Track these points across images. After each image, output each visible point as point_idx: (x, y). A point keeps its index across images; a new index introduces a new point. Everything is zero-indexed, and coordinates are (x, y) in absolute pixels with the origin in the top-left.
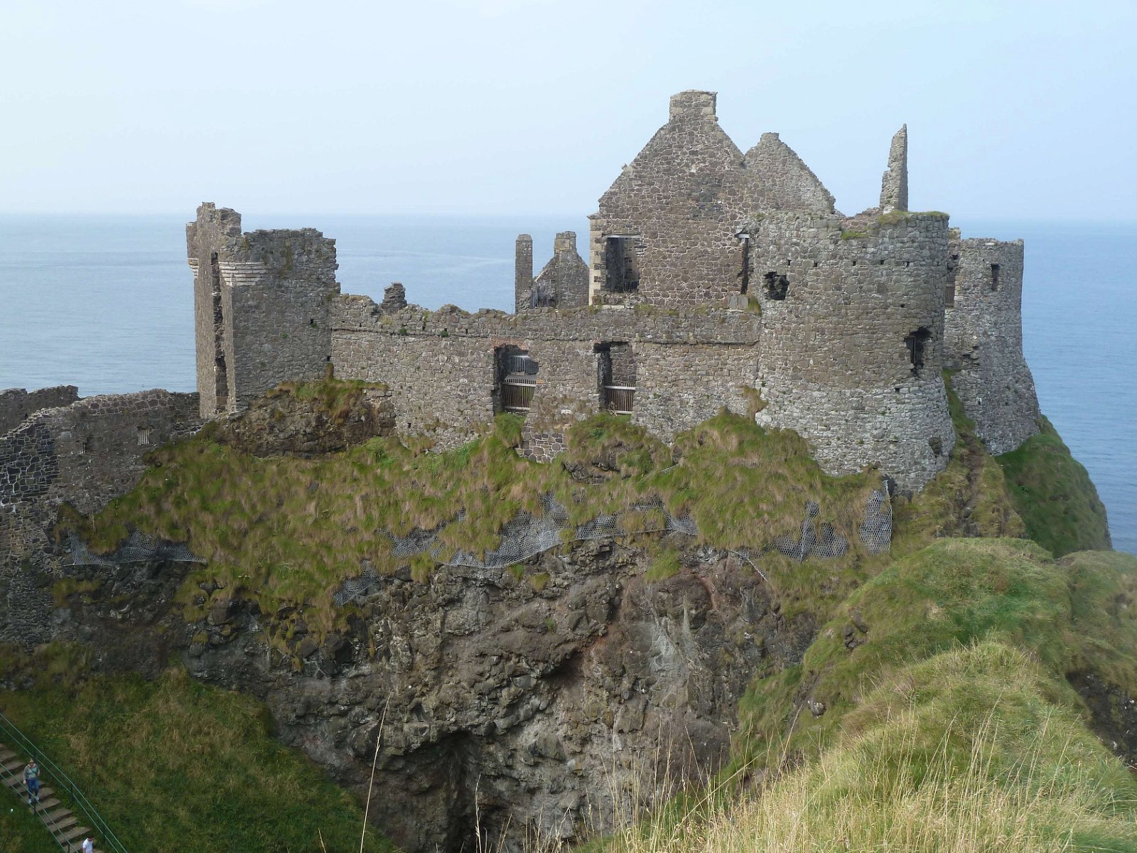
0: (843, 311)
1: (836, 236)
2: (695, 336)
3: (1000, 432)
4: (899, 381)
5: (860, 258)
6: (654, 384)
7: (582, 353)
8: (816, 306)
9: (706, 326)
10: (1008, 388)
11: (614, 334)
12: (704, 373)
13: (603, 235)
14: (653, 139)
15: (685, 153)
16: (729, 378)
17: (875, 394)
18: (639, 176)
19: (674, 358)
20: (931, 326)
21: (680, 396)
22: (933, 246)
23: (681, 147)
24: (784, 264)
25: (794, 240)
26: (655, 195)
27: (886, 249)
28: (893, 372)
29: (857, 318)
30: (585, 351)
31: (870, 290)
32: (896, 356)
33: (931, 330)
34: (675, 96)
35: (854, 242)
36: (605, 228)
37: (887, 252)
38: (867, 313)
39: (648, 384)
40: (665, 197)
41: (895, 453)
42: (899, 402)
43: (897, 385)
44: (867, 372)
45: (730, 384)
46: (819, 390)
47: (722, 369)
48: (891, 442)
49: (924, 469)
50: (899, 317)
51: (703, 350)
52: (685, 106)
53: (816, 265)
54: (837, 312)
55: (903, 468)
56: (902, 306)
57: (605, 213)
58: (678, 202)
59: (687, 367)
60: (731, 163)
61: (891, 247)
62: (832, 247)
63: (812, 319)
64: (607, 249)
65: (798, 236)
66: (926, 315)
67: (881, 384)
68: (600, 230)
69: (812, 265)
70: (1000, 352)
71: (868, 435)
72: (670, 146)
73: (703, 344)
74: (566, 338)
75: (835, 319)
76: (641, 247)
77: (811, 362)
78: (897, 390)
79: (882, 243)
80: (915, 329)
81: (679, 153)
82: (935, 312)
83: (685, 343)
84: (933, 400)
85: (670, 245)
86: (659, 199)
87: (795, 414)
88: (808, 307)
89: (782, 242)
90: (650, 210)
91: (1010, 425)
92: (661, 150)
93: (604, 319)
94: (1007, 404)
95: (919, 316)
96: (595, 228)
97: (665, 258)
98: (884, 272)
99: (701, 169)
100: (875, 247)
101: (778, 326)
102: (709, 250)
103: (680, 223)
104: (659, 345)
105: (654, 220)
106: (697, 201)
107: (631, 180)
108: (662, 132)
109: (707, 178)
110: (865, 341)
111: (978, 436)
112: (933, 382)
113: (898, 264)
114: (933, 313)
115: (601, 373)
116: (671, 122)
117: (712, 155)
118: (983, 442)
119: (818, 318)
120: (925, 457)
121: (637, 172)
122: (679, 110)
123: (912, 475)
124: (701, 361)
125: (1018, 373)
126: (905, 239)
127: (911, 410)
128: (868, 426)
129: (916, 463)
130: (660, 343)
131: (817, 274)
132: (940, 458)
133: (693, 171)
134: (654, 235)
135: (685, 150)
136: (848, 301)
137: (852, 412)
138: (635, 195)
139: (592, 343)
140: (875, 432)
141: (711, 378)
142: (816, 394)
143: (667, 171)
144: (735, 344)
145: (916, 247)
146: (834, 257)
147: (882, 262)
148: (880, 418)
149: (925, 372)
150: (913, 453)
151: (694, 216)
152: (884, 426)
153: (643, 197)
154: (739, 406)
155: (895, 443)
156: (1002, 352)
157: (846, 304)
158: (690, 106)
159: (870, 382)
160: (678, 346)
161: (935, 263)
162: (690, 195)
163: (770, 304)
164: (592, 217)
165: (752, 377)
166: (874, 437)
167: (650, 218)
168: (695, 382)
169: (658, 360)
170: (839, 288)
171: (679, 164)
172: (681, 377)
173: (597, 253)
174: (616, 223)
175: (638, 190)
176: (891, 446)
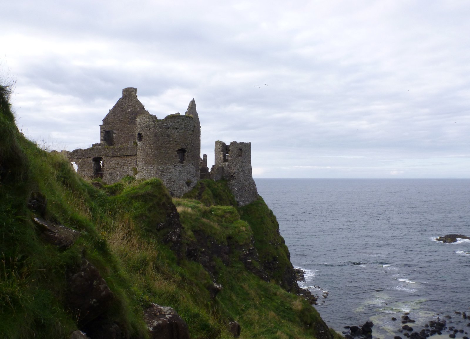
0: (157, 143)
1: (155, 120)
2: (120, 154)
3: (243, 199)
4: (175, 163)
5: (162, 127)
6: (109, 170)
7: (89, 162)
8: (150, 142)
9: (123, 151)
10: (246, 186)
11: (98, 155)
12: (122, 165)
13: (104, 130)
14: (118, 102)
15: (127, 106)
16: (129, 166)
17: (168, 167)
18: (114, 113)
19: (114, 161)
20: (186, 148)
21: (116, 173)
22: (185, 125)
23: (126, 104)
24: (142, 130)
25: (144, 123)
26: (119, 118)
27: (169, 124)
28: (173, 161)
29: (161, 144)
30: (90, 160)
31: (165, 136)
32: (174, 156)
33: (186, 149)
34: (124, 89)
35: (160, 122)
36: (104, 128)
37: (170, 125)
38: (164, 143)
39: (107, 169)
40: (121, 119)
41: (174, 185)
42: (175, 169)
43: (175, 165)
44: (165, 161)
45: (129, 168)
46: (151, 166)
47: (127, 163)
48: (172, 181)
49: (183, 190)
50: (174, 145)
51: (122, 158)
52: (127, 92)
53: (149, 129)
54: (155, 143)
55: (176, 189)
56: (176, 141)
57: (104, 124)
58: (125, 120)
59: (118, 164)
60: (140, 108)
61: (171, 124)
62: (154, 124)
63: (149, 145)
64: (105, 135)
65: (145, 121)
66: (184, 144)
67: (169, 164)
68: (103, 129)
69: (148, 130)
70: (243, 175)
71: (165, 179)
72: (123, 104)
73: (122, 156)
74: (85, 157)
75: (155, 145)
76: (115, 134)
77: (149, 158)
78: (175, 166)
79: (168, 123)
80: (180, 149)
81: (125, 105)
82: (187, 144)
83: (117, 156)
84: (187, 170)
85: (123, 133)
86: (120, 119)
87: (145, 174)
88: (148, 142)
89: (141, 124)
90: (117, 123)
91: (247, 197)
92: (120, 105)
93: (95, 151)
94: (245, 191)
95: (182, 145)
96: (101, 129)
97: (121, 137)
98: (169, 131)
99: (131, 110)
100: (166, 123)
101: (141, 149)
102: (134, 134)
103: (126, 126)
104: (110, 158)
105: (118, 126)
106: (130, 119)
107: (112, 114)
108: (120, 100)
109: (133, 113)
110: (164, 151)
111: (236, 200)
112: (188, 165)
113: (173, 129)
114: (187, 145)
115: (95, 168)
116: (123, 96)
117: (135, 106)
118: (238, 202)
119: (151, 145)
120: (184, 187)
121: (113, 111)
122: (125, 93)
123: (179, 192)
124: (122, 161)
125: (250, 182)
126: (176, 122)
127: (179, 172)
128: (165, 176)
129: (181, 188)
130: (110, 157)
131: (150, 132)
132: (190, 187)
133: (129, 111)
134: (118, 130)
135: (127, 105)
136: (159, 140)
137: (160, 172)
138: (113, 118)
139: (92, 158)
140: (167, 178)
141: (124, 166)
142: (150, 168)
143: (122, 111)
144: (130, 155)
145: (179, 124)
146: (154, 127)
147: (169, 128)
148: (169, 174)
149: (185, 162)
150: (179, 185)
151: (130, 124)
152: (170, 176)
153: (115, 119)
154: (131, 174)
155: (174, 181)
156: (244, 175)
157: (158, 140)
158: (128, 92)
159: (166, 164)
160: (115, 157)
161: (187, 130)
162: (128, 118)
163: (139, 143)
164: (100, 125)
165: (135, 165)
166: (167, 180)
167: (117, 125)
168: (120, 167)
169: (110, 162)
170: (156, 136)
171: (125, 109)
172: (116, 167)
173: (102, 136)
174: (107, 127)
175: (113, 117)
176: (172, 183)
